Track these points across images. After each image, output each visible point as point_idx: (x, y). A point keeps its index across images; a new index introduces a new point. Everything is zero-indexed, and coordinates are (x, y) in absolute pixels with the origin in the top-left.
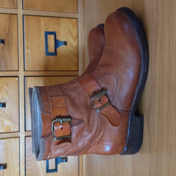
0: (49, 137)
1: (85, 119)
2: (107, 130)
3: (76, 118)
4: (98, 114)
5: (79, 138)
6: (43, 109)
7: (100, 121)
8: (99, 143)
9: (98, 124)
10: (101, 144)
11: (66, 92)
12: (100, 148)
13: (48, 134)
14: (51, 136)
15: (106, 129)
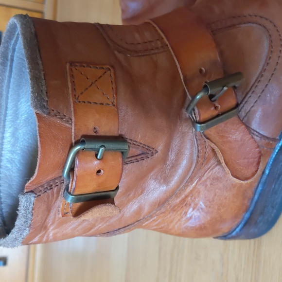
0: (49, 192)
1: (160, 148)
2: (206, 181)
3: (138, 140)
4: (196, 135)
5: (131, 195)
6: (45, 104)
7: (198, 156)
8: (175, 211)
9: (191, 164)
10: (179, 213)
11: (116, 52)
12: (171, 222)
13: (48, 183)
14: (55, 189)
15: (203, 179)
